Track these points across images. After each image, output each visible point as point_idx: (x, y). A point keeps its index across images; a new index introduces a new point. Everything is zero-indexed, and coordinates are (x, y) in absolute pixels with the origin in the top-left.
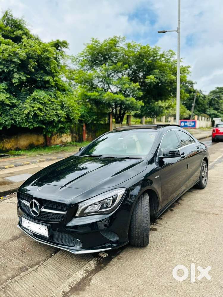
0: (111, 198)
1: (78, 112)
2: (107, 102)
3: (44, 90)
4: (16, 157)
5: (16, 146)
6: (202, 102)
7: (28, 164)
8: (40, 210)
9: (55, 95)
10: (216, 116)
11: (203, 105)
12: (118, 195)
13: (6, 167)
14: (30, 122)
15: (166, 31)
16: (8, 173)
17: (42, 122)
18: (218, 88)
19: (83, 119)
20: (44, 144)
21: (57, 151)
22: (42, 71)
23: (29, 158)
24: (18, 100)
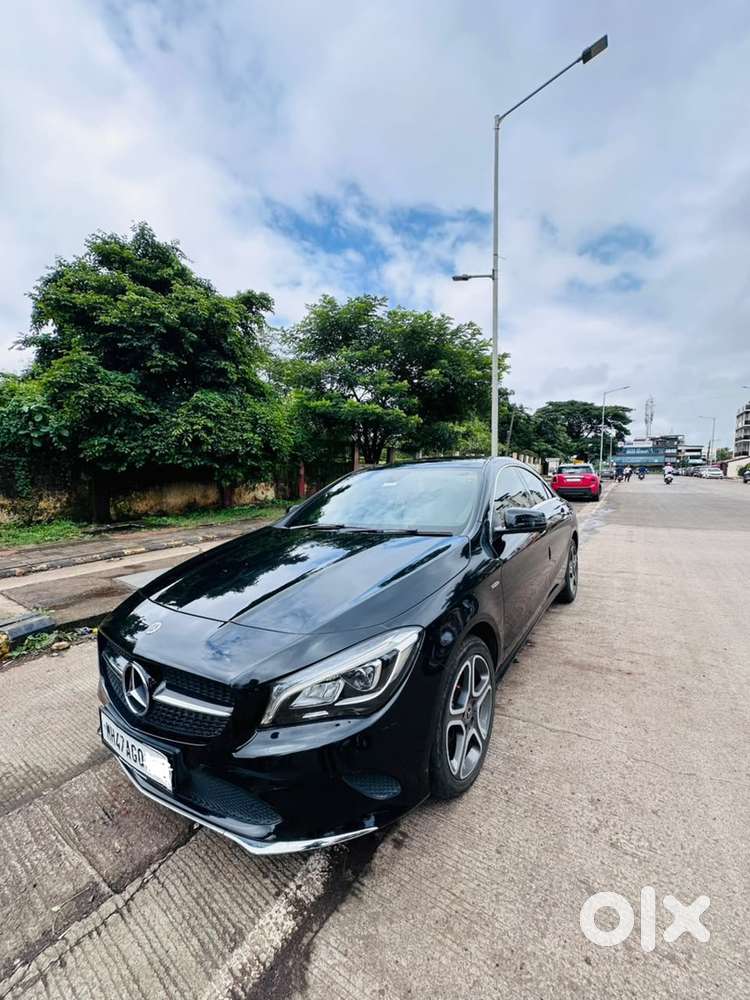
0: (378, 663)
1: (288, 437)
2: (349, 419)
3: (218, 391)
4: (154, 529)
5: (158, 507)
6: (524, 428)
7: (176, 546)
8: (151, 698)
9: (241, 401)
10: (551, 455)
11: (526, 434)
12: (398, 652)
13: (126, 552)
14: (185, 455)
15: (470, 277)
16: (126, 567)
17: (212, 455)
18: (551, 404)
19: (299, 454)
20: (217, 503)
21: (243, 518)
22: (214, 351)
23: (184, 533)
24: (163, 408)
